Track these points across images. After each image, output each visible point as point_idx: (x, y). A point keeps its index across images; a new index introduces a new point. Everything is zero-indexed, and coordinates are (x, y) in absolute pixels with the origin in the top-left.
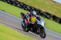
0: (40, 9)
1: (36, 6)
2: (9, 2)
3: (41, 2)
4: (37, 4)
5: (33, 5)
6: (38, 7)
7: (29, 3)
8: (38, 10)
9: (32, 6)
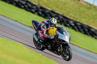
0: (90, 26)
1: (84, 20)
2: (40, 13)
3: (91, 13)
4: (86, 18)
5: (79, 18)
6: (87, 22)
7: (73, 15)
8: (87, 27)
9: (78, 21)
